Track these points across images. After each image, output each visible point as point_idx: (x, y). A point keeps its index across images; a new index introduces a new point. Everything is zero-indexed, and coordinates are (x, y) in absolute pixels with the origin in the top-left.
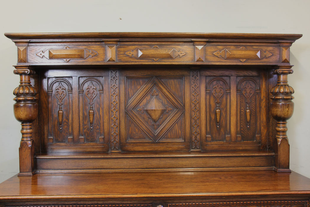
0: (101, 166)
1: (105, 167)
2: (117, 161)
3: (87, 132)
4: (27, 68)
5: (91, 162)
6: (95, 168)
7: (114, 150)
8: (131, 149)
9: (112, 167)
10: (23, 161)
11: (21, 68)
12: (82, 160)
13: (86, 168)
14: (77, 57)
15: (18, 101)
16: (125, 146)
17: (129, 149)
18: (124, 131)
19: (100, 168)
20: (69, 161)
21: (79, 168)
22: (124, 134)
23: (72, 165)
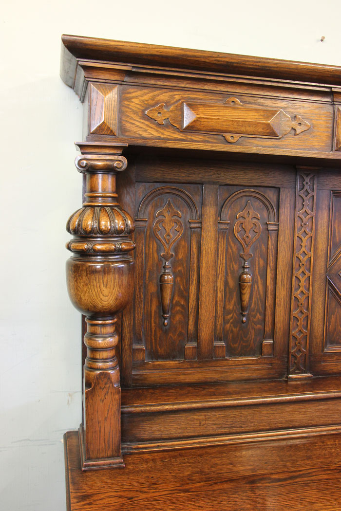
0: (286, 421)
1: (297, 424)
2: (326, 407)
3: (233, 329)
4: (120, 152)
5: (265, 412)
6: (273, 426)
7: (296, 373)
8: (333, 368)
9: (313, 423)
10: (97, 429)
11: (96, 151)
12: (242, 411)
13: (252, 429)
14: (260, 130)
15: (83, 255)
16: (321, 361)
17: (328, 368)
18: (322, 326)
19: (284, 426)
20: (209, 414)
21: (234, 430)
22: (321, 333)
23: (216, 424)
